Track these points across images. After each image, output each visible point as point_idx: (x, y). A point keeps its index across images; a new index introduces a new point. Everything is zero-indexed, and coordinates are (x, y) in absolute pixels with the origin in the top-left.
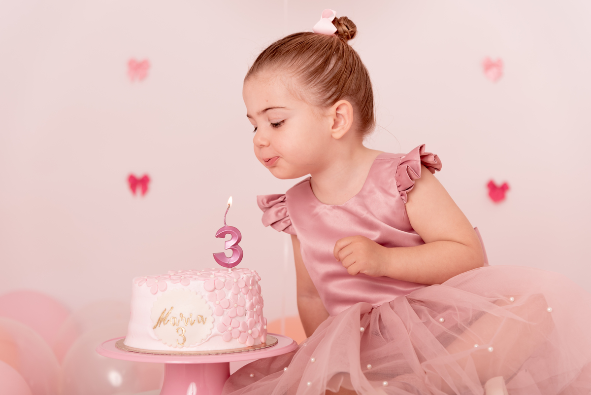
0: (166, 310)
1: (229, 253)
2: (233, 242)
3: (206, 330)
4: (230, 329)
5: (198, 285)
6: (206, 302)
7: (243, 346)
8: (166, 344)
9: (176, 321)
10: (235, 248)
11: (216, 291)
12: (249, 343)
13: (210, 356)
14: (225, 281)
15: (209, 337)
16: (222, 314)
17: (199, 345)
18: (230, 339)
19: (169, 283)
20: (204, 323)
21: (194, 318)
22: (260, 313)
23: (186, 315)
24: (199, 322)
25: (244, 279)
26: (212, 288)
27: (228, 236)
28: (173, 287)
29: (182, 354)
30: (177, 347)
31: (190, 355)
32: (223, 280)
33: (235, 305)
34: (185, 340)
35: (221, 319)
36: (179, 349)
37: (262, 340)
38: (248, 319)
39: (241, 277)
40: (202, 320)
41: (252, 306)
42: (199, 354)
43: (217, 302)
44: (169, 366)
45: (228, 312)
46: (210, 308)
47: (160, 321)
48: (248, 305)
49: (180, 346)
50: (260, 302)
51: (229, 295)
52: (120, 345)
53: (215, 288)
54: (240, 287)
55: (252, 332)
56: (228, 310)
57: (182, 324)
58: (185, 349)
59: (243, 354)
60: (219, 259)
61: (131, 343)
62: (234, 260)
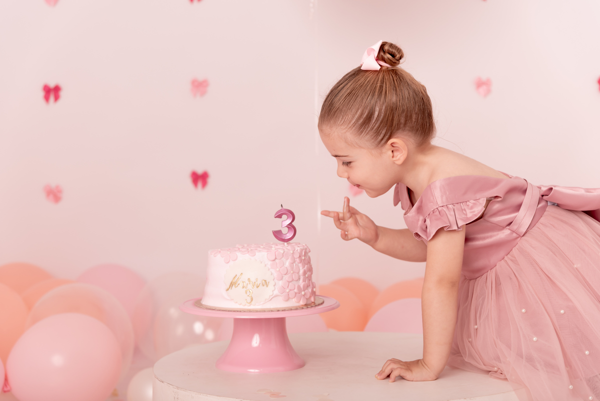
0: (236, 275)
1: (285, 230)
2: (289, 221)
3: (269, 291)
4: (288, 291)
5: (262, 255)
6: (269, 270)
7: (297, 304)
8: (237, 303)
9: (245, 284)
10: (291, 227)
11: (277, 261)
12: (302, 303)
13: (273, 312)
14: (284, 252)
15: (271, 297)
16: (282, 279)
17: (263, 304)
18: (288, 299)
19: (239, 254)
20: (267, 286)
21: (258, 282)
22: (310, 278)
23: (253, 280)
24: (263, 285)
25: (299, 251)
26: (274, 258)
27: (284, 217)
28: (242, 257)
29: (250, 311)
30: (245, 305)
31: (257, 311)
32: (282, 252)
33: (292, 272)
34: (252, 300)
35: (281, 283)
36: (247, 307)
37: (312, 299)
38: (301, 283)
39: (296, 250)
40: (266, 283)
41: (305, 273)
42: (264, 311)
43: (278, 269)
44: (237, 321)
45: (286, 278)
46: (272, 274)
47: (232, 284)
48: (301, 272)
49: (249, 305)
50: (310, 270)
51: (287, 264)
52: (198, 303)
53: (276, 258)
54: (295, 257)
55: (305, 294)
56: (286, 276)
57: (250, 287)
58: (252, 307)
59: (298, 311)
60: (278, 234)
61: (207, 302)
62: (289, 235)
